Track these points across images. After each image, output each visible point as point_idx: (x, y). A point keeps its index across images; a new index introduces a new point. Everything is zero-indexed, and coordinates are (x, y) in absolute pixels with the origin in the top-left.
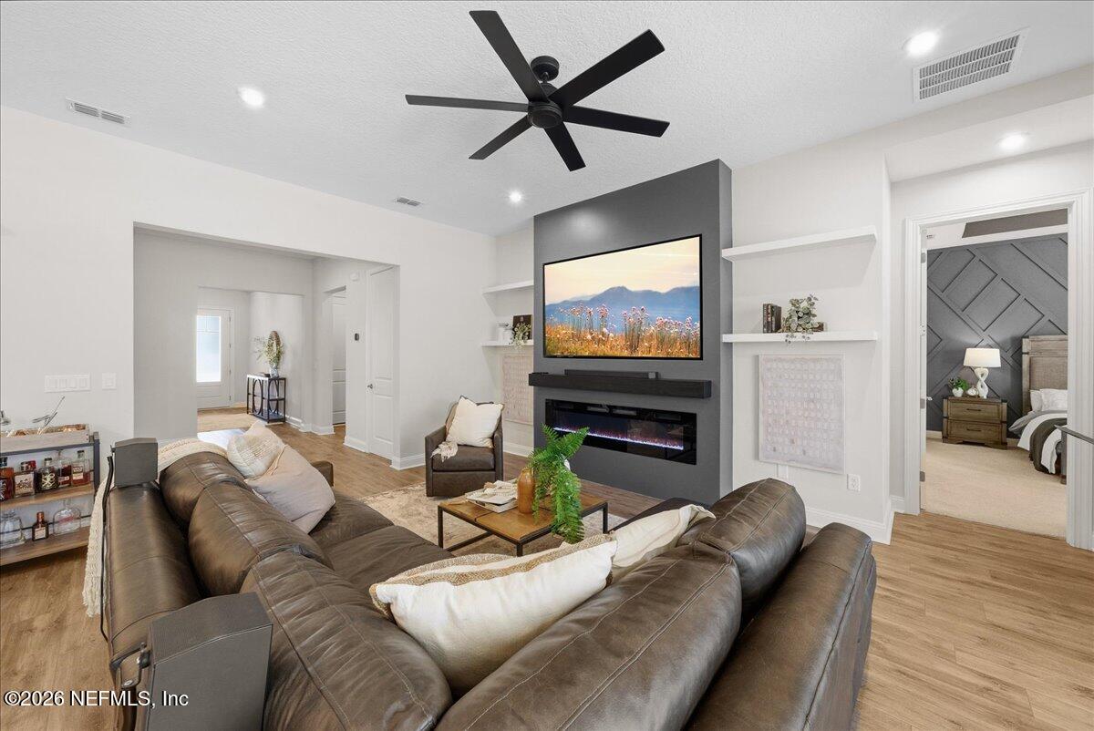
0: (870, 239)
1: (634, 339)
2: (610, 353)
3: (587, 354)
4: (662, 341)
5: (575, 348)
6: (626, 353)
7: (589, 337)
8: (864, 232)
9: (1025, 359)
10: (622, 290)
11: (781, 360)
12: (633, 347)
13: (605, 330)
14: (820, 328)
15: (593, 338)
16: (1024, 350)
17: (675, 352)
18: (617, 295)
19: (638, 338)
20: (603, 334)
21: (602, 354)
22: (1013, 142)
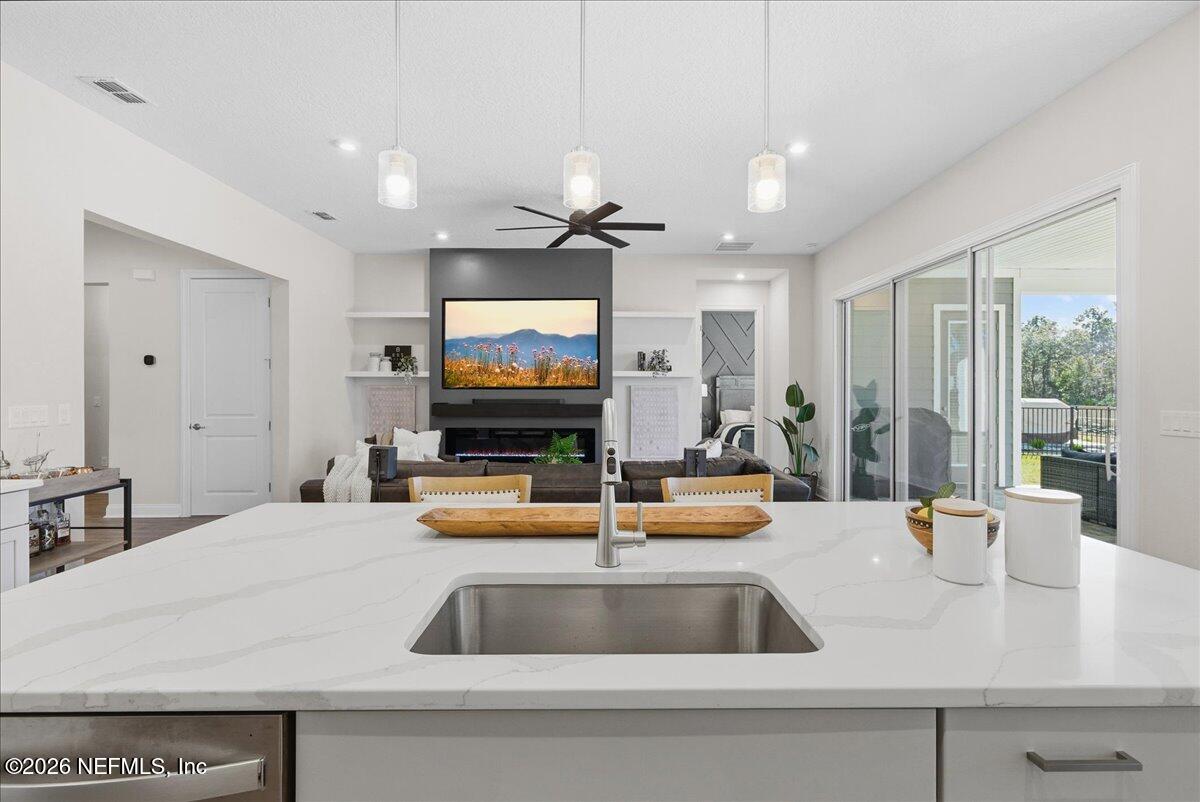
0: (693, 319)
1: (542, 371)
2: (519, 384)
3: (495, 385)
4: (567, 374)
5: (478, 379)
6: (535, 384)
7: (498, 370)
8: (685, 315)
9: (718, 390)
10: (533, 332)
11: (643, 389)
12: (542, 378)
13: (514, 364)
14: (670, 370)
15: (502, 372)
16: (717, 385)
17: (578, 382)
18: (528, 336)
19: (547, 371)
20: (513, 368)
21: (511, 385)
22: (740, 276)
